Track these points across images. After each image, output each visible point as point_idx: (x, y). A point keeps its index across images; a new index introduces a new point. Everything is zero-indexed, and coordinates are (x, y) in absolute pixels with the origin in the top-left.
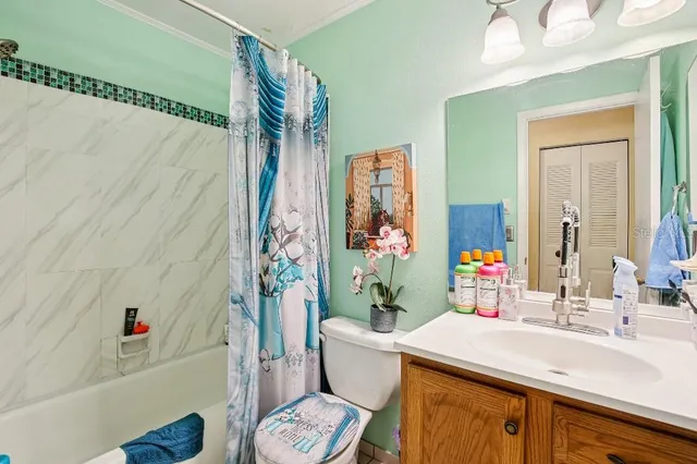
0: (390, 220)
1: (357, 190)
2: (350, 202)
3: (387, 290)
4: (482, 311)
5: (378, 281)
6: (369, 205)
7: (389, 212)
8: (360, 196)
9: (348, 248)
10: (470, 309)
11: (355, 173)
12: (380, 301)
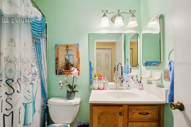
0: (72, 66)
1: (60, 56)
2: (57, 59)
3: (72, 87)
4: (100, 89)
5: (68, 84)
6: (65, 61)
7: (72, 63)
8: (61, 58)
9: (56, 74)
10: (97, 89)
11: (59, 50)
12: (70, 90)
